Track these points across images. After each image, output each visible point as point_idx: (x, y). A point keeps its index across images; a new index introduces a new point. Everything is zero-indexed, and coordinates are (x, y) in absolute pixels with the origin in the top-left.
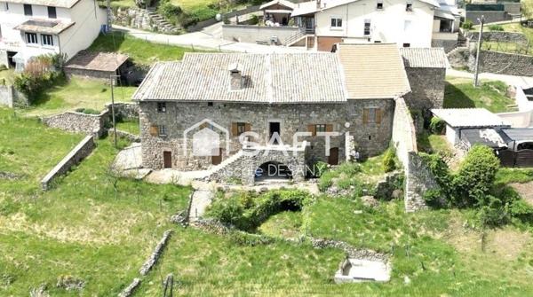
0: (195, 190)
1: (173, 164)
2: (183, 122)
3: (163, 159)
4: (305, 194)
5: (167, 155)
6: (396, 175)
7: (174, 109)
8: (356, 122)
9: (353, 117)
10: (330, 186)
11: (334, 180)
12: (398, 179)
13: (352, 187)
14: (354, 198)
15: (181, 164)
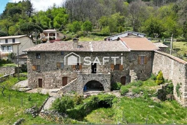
0: (50, 97)
1: (43, 86)
2: (48, 63)
3: (38, 83)
4: (113, 97)
5: (40, 80)
6: (167, 85)
7: (44, 56)
8: (135, 63)
9: (133, 61)
10: (128, 92)
11: (129, 89)
12: (169, 88)
13: (141, 92)
14: (145, 98)
15: (47, 85)
